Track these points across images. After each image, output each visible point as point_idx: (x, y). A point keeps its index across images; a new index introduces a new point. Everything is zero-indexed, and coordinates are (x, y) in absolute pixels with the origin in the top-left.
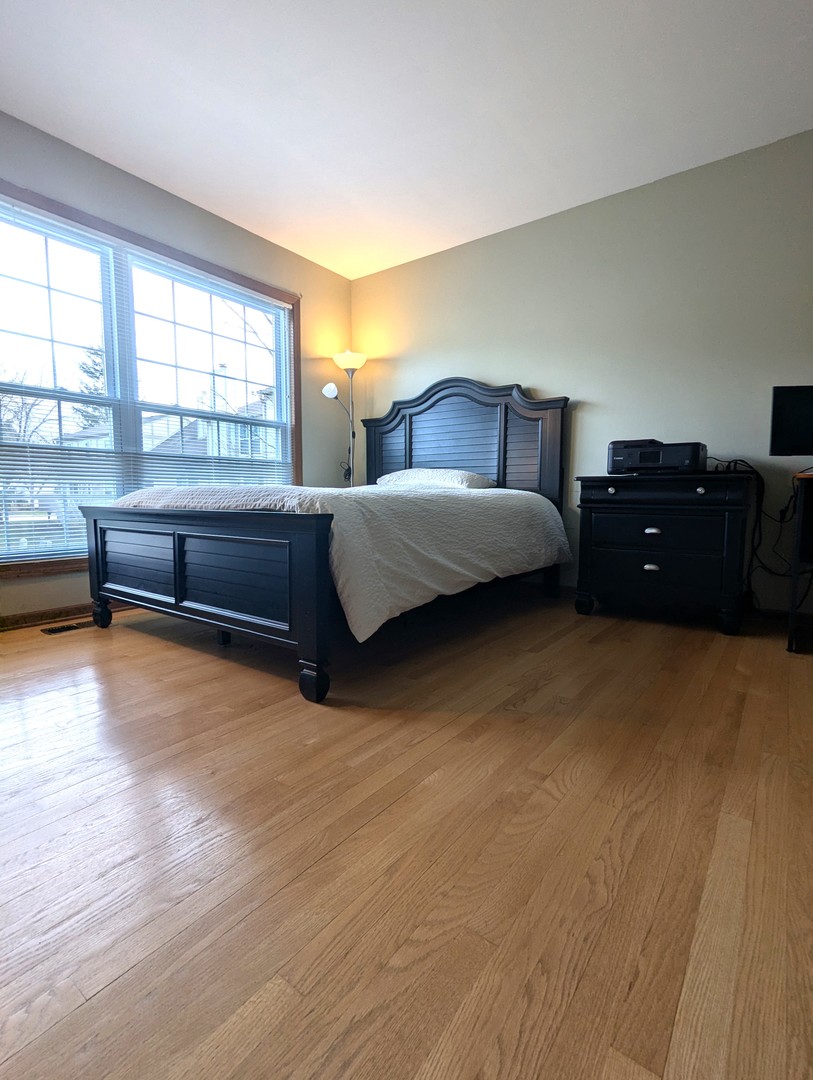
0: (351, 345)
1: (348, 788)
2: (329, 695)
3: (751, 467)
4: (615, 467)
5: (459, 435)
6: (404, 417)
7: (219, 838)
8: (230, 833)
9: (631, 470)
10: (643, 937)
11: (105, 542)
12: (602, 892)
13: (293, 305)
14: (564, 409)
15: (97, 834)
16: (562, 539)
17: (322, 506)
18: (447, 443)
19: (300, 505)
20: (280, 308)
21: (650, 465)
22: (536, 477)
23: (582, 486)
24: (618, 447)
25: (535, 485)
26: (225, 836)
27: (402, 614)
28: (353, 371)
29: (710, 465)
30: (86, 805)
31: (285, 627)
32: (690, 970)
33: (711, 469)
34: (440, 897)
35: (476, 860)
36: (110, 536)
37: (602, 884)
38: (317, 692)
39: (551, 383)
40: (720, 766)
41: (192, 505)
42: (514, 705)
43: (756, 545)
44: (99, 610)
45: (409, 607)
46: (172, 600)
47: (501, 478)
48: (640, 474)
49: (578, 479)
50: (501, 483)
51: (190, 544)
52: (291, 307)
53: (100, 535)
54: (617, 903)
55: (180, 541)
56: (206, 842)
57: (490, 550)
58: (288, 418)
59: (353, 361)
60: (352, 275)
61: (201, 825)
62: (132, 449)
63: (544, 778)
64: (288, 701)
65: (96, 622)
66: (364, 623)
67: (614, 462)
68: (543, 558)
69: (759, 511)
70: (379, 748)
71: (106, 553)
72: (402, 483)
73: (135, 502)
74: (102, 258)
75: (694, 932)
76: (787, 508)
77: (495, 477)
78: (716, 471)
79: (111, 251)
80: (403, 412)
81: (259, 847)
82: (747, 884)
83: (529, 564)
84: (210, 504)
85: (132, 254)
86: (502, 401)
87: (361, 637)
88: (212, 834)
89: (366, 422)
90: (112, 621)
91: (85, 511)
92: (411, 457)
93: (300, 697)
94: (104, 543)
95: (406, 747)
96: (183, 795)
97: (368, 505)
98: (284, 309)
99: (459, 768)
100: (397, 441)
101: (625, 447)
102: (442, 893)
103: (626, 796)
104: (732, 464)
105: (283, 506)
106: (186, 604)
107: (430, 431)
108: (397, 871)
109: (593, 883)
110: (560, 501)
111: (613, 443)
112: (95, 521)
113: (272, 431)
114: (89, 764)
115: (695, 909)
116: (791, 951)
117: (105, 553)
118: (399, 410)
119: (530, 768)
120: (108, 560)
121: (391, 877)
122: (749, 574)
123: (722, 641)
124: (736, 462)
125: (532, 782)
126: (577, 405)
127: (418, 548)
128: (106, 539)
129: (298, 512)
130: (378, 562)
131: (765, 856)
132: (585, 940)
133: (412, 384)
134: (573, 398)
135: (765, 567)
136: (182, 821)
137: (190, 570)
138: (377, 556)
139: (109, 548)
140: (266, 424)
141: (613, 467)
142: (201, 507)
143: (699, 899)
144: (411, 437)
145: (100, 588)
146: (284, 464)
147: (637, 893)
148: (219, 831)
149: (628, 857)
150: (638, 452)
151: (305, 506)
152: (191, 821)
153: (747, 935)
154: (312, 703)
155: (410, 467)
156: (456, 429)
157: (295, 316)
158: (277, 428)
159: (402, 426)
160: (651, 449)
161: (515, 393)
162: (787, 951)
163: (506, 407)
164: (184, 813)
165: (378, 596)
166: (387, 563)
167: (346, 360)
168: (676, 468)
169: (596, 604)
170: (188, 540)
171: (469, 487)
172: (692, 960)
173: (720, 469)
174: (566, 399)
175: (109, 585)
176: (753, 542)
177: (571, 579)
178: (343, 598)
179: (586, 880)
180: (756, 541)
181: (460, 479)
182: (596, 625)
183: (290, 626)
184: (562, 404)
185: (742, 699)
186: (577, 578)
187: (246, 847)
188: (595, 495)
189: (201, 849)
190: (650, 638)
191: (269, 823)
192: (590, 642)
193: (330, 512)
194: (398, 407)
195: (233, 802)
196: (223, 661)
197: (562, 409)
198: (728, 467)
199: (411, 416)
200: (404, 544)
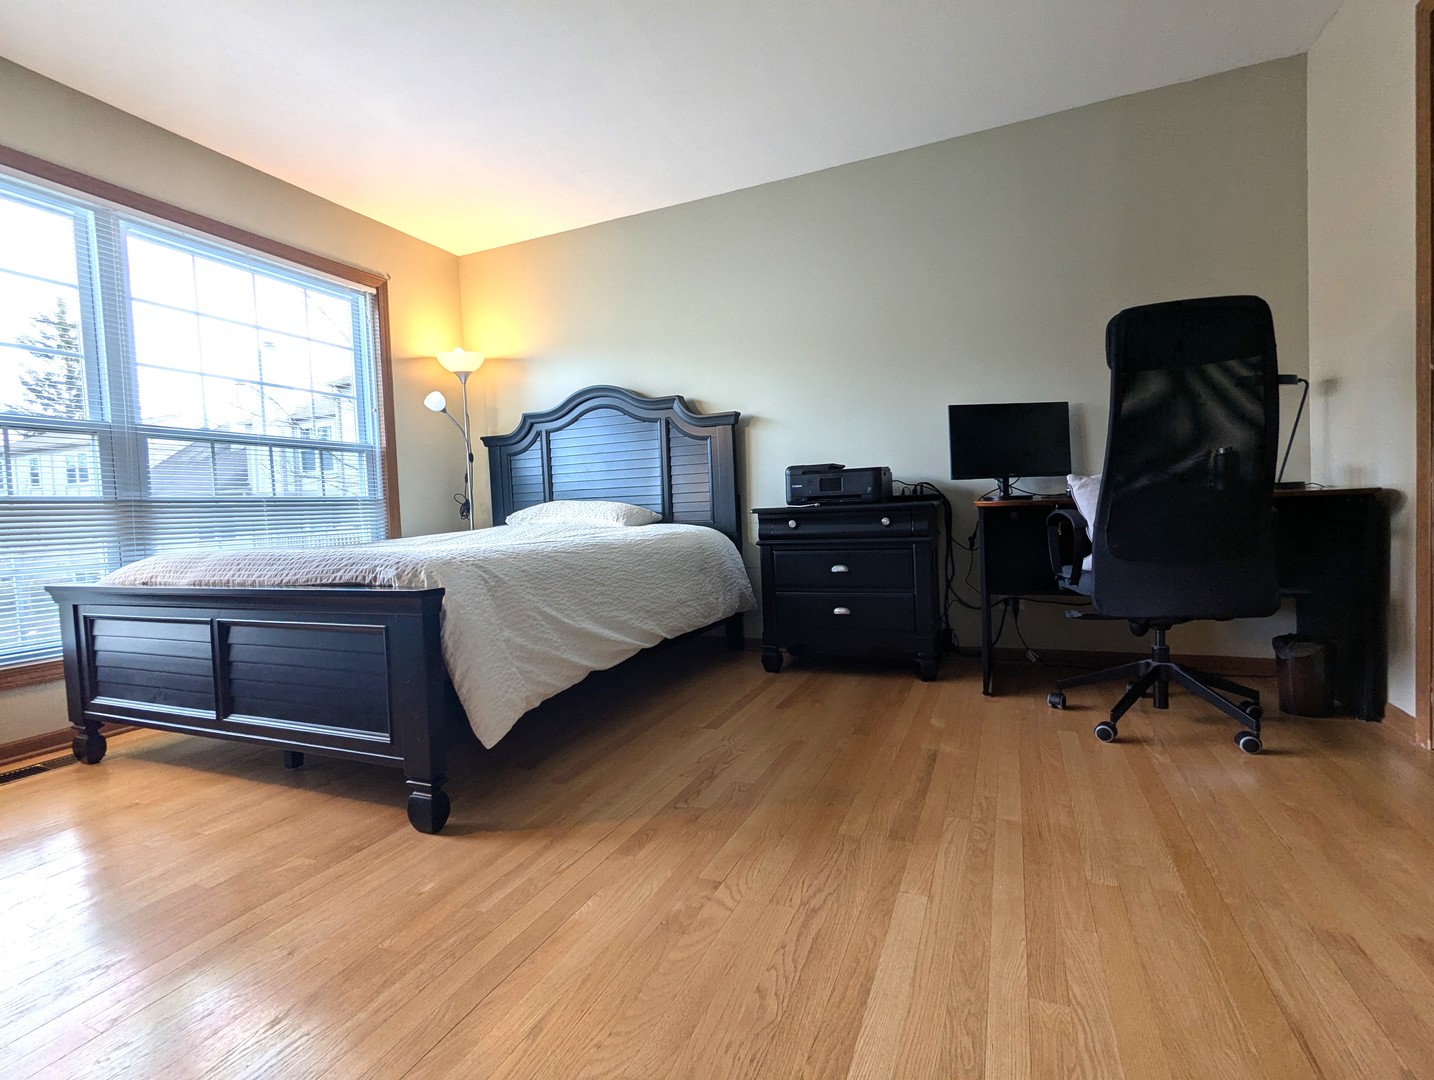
0: (462, 342)
1: (479, 940)
2: (450, 820)
3: (938, 491)
4: (794, 497)
5: (610, 458)
6: (539, 434)
7: (304, 1039)
8: (323, 1027)
9: (811, 499)
10: (810, 1044)
11: (93, 638)
12: (772, 1004)
13: (377, 289)
14: (736, 425)
15: (118, 1070)
16: (743, 582)
17: (429, 576)
18: (597, 467)
19: (399, 576)
20: (358, 292)
21: (831, 493)
22: (708, 506)
23: (759, 520)
24: (797, 473)
25: (708, 516)
26: (312, 1035)
27: (543, 703)
28: (467, 374)
29: (897, 488)
30: (95, 1034)
31: (385, 738)
32: (853, 1066)
33: (898, 494)
34: (593, 1050)
35: (636, 998)
36: (100, 628)
37: (773, 995)
38: (433, 819)
39: (719, 395)
40: (904, 839)
41: (239, 580)
42: (686, 802)
43: (949, 578)
44: (85, 737)
45: (551, 692)
46: (211, 715)
47: (667, 510)
48: (822, 504)
49: (755, 511)
50: (668, 516)
51: (236, 636)
52: (374, 291)
53: (84, 628)
54: (786, 1015)
55: (222, 632)
56: (287, 1047)
57: (653, 606)
58: (376, 439)
59: (467, 361)
60: (458, 251)
61: (278, 1027)
62: (134, 495)
63: (716, 886)
64: (394, 837)
65: (78, 756)
66: (491, 723)
67: (792, 489)
68: (721, 607)
69: (950, 540)
70: (518, 882)
71: (95, 653)
72: (541, 522)
73: (145, 577)
74: (75, 224)
75: (860, 1029)
76: (975, 535)
77: (659, 508)
78: (903, 498)
79: (91, 215)
80: (537, 428)
81: (362, 1038)
82: (916, 965)
83: (705, 618)
84: (266, 579)
85: (123, 219)
86: (663, 415)
87: (489, 744)
88: (295, 1035)
89: (487, 441)
90: (107, 753)
91: (57, 593)
92: (551, 485)
93: (410, 829)
94: (91, 639)
95: (554, 873)
96: (247, 991)
97: (491, 568)
98: (364, 294)
99: (616, 892)
100: (530, 464)
101: (803, 473)
102: (595, 1045)
103: (805, 890)
104: (919, 487)
105: (375, 579)
106: (234, 718)
107: (574, 452)
108: (541, 1030)
109: (763, 997)
110: (737, 535)
111: (791, 468)
112: (75, 608)
113: (352, 458)
114: (94, 975)
115: (864, 1003)
116: (948, 1026)
117: (93, 653)
118: (532, 425)
119: (701, 876)
120: (98, 663)
121: (533, 1041)
122: (946, 610)
123: (920, 689)
124: (921, 485)
125: (704, 893)
126: (750, 420)
127: (560, 616)
128: (95, 633)
129: (396, 587)
130: (507, 641)
131: (936, 932)
132: (752, 1061)
133: (548, 392)
134: (744, 413)
135: (960, 601)
136: (249, 1026)
137: (239, 671)
138: (507, 633)
139: (100, 645)
140: (342, 448)
141: (792, 497)
142: (253, 585)
143: (868, 992)
144: (549, 459)
145: (86, 705)
146: (373, 501)
147: (808, 998)
148: (304, 1030)
149: (802, 962)
150: (817, 478)
151: (405, 578)
152: (262, 1025)
153: (910, 1020)
154: (427, 836)
155: (551, 499)
156: (607, 449)
157: (380, 301)
158: (360, 452)
159: (537, 445)
160: (830, 476)
161: (676, 405)
162: (945, 1024)
163: (668, 423)
164: (251, 1015)
165: (509, 686)
166: (519, 640)
167: (456, 360)
168: (859, 496)
169: (786, 656)
170: (234, 629)
171: (628, 524)
172: (856, 1057)
173: (907, 493)
174: (737, 415)
175: (100, 701)
176: (947, 576)
177: (755, 630)
178: (463, 693)
179: (757, 996)
180: (950, 573)
181: (615, 515)
182: (787, 684)
183: (391, 737)
184: (732, 420)
185: (933, 758)
186: (762, 630)
187: (345, 1042)
188: (775, 529)
189: (279, 1057)
190: (845, 692)
191: (375, 1005)
192: (778, 707)
193: (440, 586)
194: (530, 421)
195: (322, 987)
196: (295, 791)
197: (733, 426)
198: (915, 490)
199: (548, 433)
200: (542, 613)
